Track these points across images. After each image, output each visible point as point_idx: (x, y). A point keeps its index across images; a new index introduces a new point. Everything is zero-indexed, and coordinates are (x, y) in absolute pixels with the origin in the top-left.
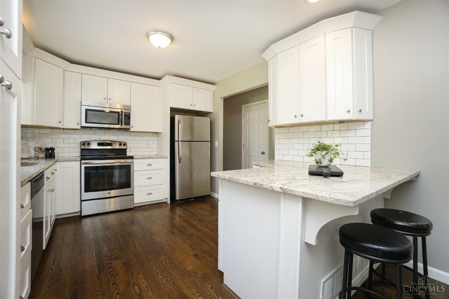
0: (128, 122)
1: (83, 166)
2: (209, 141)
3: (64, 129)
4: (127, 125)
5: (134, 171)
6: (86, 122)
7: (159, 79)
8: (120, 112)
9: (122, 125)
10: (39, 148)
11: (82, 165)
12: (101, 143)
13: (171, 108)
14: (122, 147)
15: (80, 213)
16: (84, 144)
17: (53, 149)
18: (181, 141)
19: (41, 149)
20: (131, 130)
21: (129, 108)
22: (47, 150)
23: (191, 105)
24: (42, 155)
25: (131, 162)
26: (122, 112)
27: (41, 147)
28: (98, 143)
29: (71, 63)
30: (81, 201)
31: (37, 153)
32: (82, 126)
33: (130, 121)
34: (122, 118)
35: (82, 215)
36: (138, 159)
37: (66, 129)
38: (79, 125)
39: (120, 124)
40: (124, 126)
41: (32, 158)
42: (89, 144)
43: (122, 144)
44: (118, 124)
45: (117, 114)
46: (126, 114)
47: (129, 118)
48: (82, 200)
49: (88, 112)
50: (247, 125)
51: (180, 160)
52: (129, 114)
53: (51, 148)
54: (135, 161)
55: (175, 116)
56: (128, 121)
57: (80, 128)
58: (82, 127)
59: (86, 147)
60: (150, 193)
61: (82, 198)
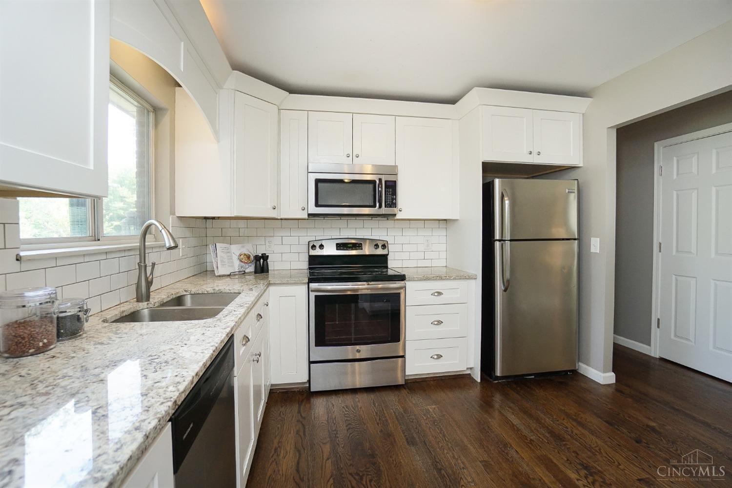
0: (392, 202)
1: (313, 295)
2: (575, 239)
3: (281, 219)
4: (390, 207)
5: (405, 306)
6: (317, 205)
7: (453, 101)
8: (378, 182)
9: (380, 206)
10: (245, 254)
11: (310, 292)
12: (342, 244)
13: (484, 164)
14: (380, 251)
15: (308, 384)
16: (314, 247)
17: (265, 257)
18: (511, 240)
19: (249, 257)
20: (398, 217)
21: (393, 170)
22: (257, 258)
23: (531, 153)
24: (251, 269)
25: (401, 288)
26: (380, 180)
27: (249, 254)
28: (337, 244)
29: (290, 93)
30: (310, 363)
31: (243, 264)
32: (309, 213)
33: (396, 199)
34: (380, 193)
35: (312, 390)
36: (414, 280)
37: (285, 219)
38: (304, 211)
39: (378, 205)
40: (384, 210)
41: (235, 275)
42: (321, 247)
43: (380, 246)
44: (374, 206)
45: (371, 186)
46: (388, 184)
47: (394, 193)
48: (311, 360)
49: (320, 185)
50: (675, 193)
51: (508, 286)
52: (394, 185)
53: (262, 254)
54: (409, 284)
55: (493, 181)
56: (393, 199)
57: (306, 216)
58: (309, 215)
59: (318, 252)
60: (437, 355)
61: (311, 358)
